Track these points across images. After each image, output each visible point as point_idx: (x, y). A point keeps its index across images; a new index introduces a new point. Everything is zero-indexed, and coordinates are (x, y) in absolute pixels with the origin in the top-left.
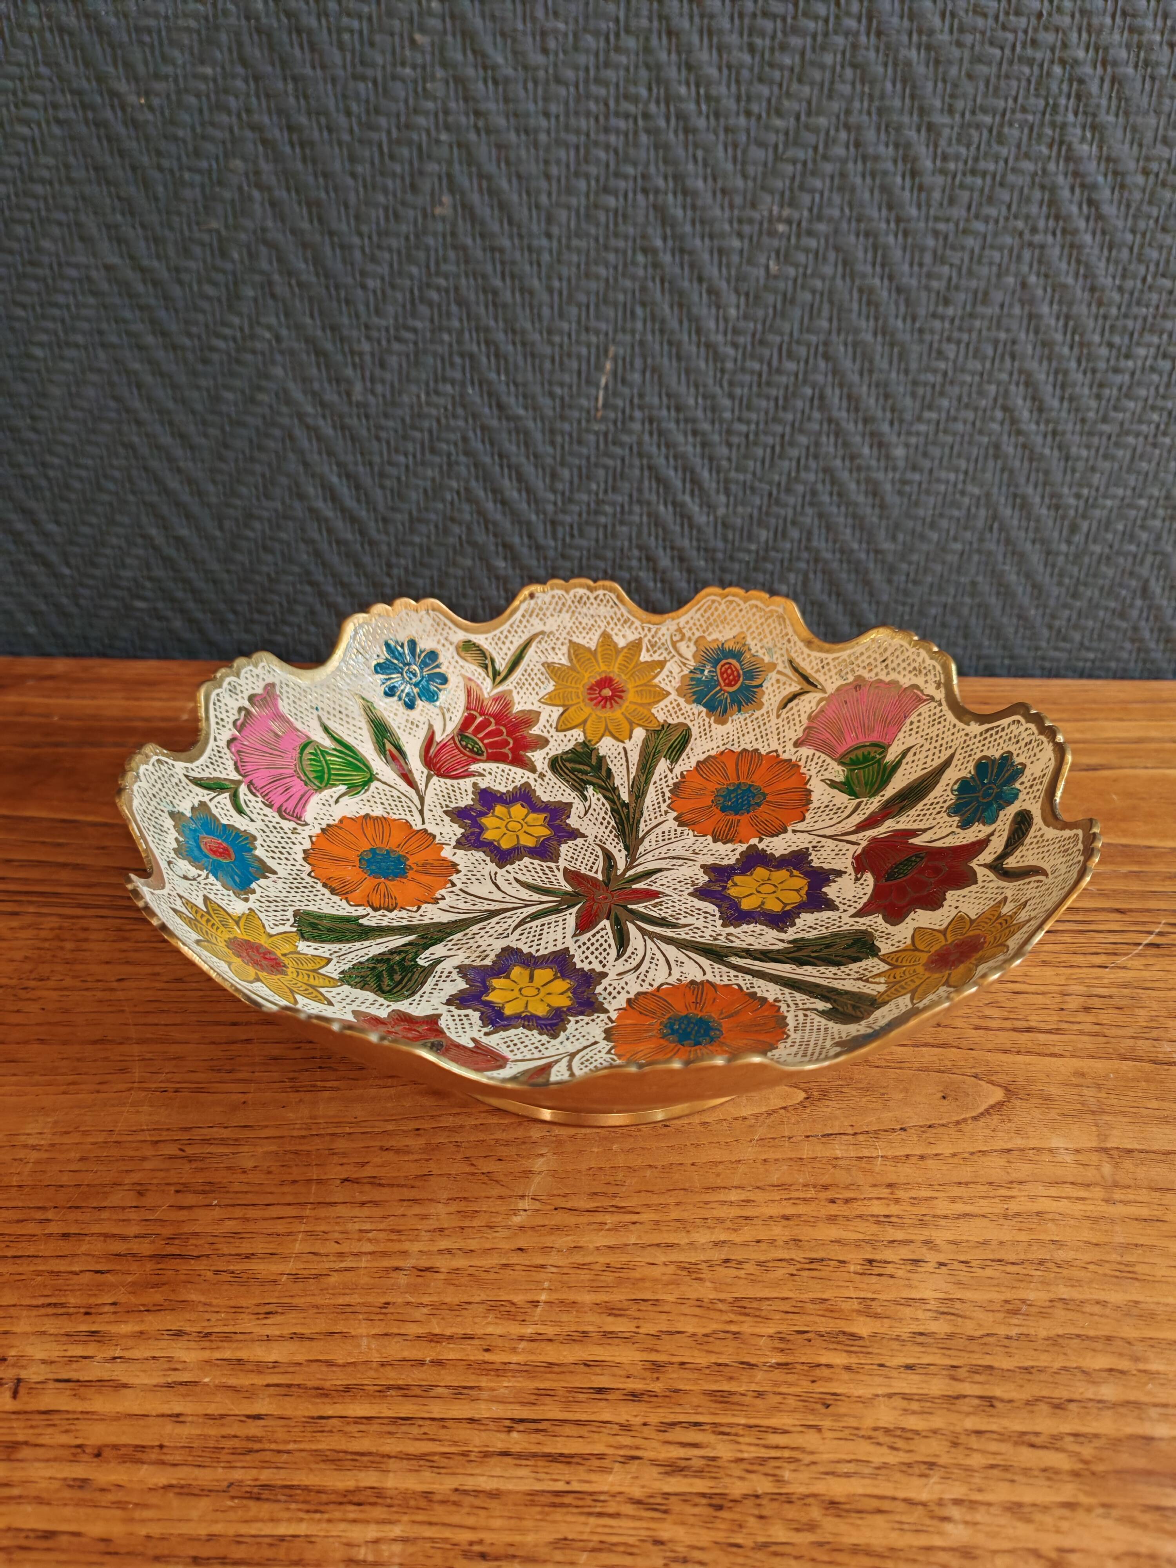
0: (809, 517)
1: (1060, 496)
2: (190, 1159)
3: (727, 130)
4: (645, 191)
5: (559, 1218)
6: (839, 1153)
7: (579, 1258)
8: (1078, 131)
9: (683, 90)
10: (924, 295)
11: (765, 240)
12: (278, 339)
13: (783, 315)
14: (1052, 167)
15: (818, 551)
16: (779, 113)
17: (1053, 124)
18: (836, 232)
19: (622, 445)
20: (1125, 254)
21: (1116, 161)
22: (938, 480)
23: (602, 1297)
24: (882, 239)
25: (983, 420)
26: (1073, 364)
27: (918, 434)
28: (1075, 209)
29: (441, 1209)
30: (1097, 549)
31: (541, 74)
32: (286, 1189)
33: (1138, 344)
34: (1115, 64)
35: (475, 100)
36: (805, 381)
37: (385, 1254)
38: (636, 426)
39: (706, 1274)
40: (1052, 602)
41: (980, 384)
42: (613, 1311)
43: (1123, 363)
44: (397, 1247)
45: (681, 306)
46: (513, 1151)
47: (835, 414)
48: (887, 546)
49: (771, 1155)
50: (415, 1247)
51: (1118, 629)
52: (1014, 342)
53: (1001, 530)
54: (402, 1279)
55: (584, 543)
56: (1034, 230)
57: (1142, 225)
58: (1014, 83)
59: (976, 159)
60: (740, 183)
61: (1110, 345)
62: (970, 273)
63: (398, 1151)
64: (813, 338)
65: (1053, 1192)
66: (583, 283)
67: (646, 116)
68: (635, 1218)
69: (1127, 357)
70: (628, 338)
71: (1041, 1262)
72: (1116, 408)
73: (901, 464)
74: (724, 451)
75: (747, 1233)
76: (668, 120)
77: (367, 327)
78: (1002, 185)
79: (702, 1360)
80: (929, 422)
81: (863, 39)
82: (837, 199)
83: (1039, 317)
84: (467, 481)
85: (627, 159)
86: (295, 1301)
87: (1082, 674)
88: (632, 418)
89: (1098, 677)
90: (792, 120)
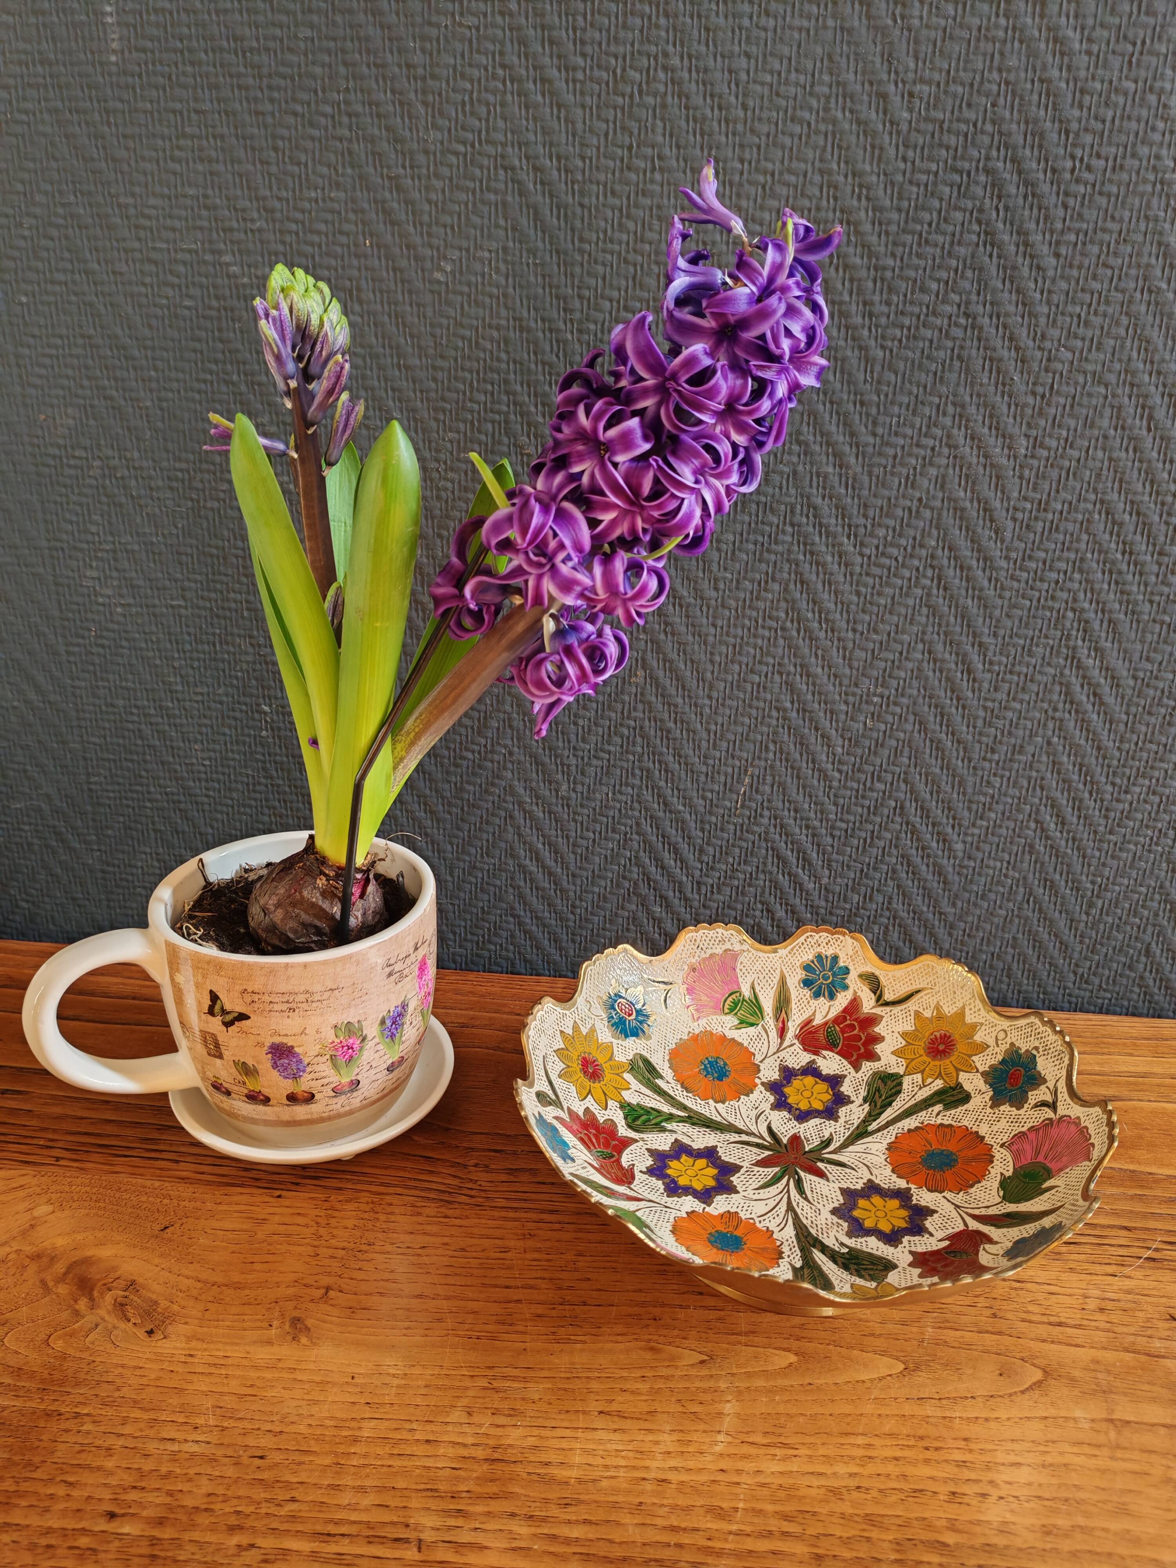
0: (890, 887)
1: (1079, 882)
2: (496, 1390)
3: (839, 639)
4: (780, 674)
5: (746, 1449)
6: (930, 1413)
7: (761, 1479)
8: (1086, 651)
9: (810, 615)
10: (977, 746)
11: (864, 706)
12: (511, 753)
13: (875, 753)
14: (1067, 672)
15: (896, 911)
16: (876, 631)
17: (1068, 648)
18: (915, 704)
19: (753, 833)
20: (1122, 727)
21: (1113, 670)
22: (988, 867)
23: (778, 1508)
24: (946, 710)
25: (1021, 828)
26: (1087, 795)
27: (973, 835)
28: (1084, 698)
29: (666, 1437)
30: (1110, 920)
31: (713, 602)
32: (562, 1416)
33: (1134, 785)
34: (1111, 612)
35: (666, 616)
36: (890, 797)
37: (634, 1468)
38: (765, 821)
39: (846, 1496)
40: (1076, 955)
41: (1018, 804)
42: (787, 1518)
43: (1122, 796)
44: (641, 1463)
45: (802, 744)
46: (708, 1397)
47: (912, 818)
48: (950, 910)
49: (884, 1411)
50: (654, 1464)
51: (1128, 977)
52: (1042, 779)
53: (1035, 902)
54: (649, 1487)
55: (721, 898)
56: (1055, 710)
57: (1133, 710)
58: (1040, 621)
59: (1013, 665)
60: (847, 671)
61: (1113, 784)
62: (1010, 733)
63: (633, 1392)
64: (898, 770)
65: (1075, 1450)
66: (732, 727)
67: (783, 629)
68: (796, 1452)
69: (1126, 792)
70: (763, 763)
71: (1066, 1500)
72: (1118, 825)
73: (960, 854)
74: (829, 840)
75: (871, 1469)
76: (798, 632)
77: (575, 748)
78: (1032, 681)
79: (847, 1554)
80: (980, 828)
81: (935, 591)
82: (915, 683)
83: (1060, 763)
84: (637, 852)
85: (768, 654)
86: (582, 1497)
87: (1101, 1010)
88: (762, 816)
89: (1115, 1013)
90: (885, 635)
